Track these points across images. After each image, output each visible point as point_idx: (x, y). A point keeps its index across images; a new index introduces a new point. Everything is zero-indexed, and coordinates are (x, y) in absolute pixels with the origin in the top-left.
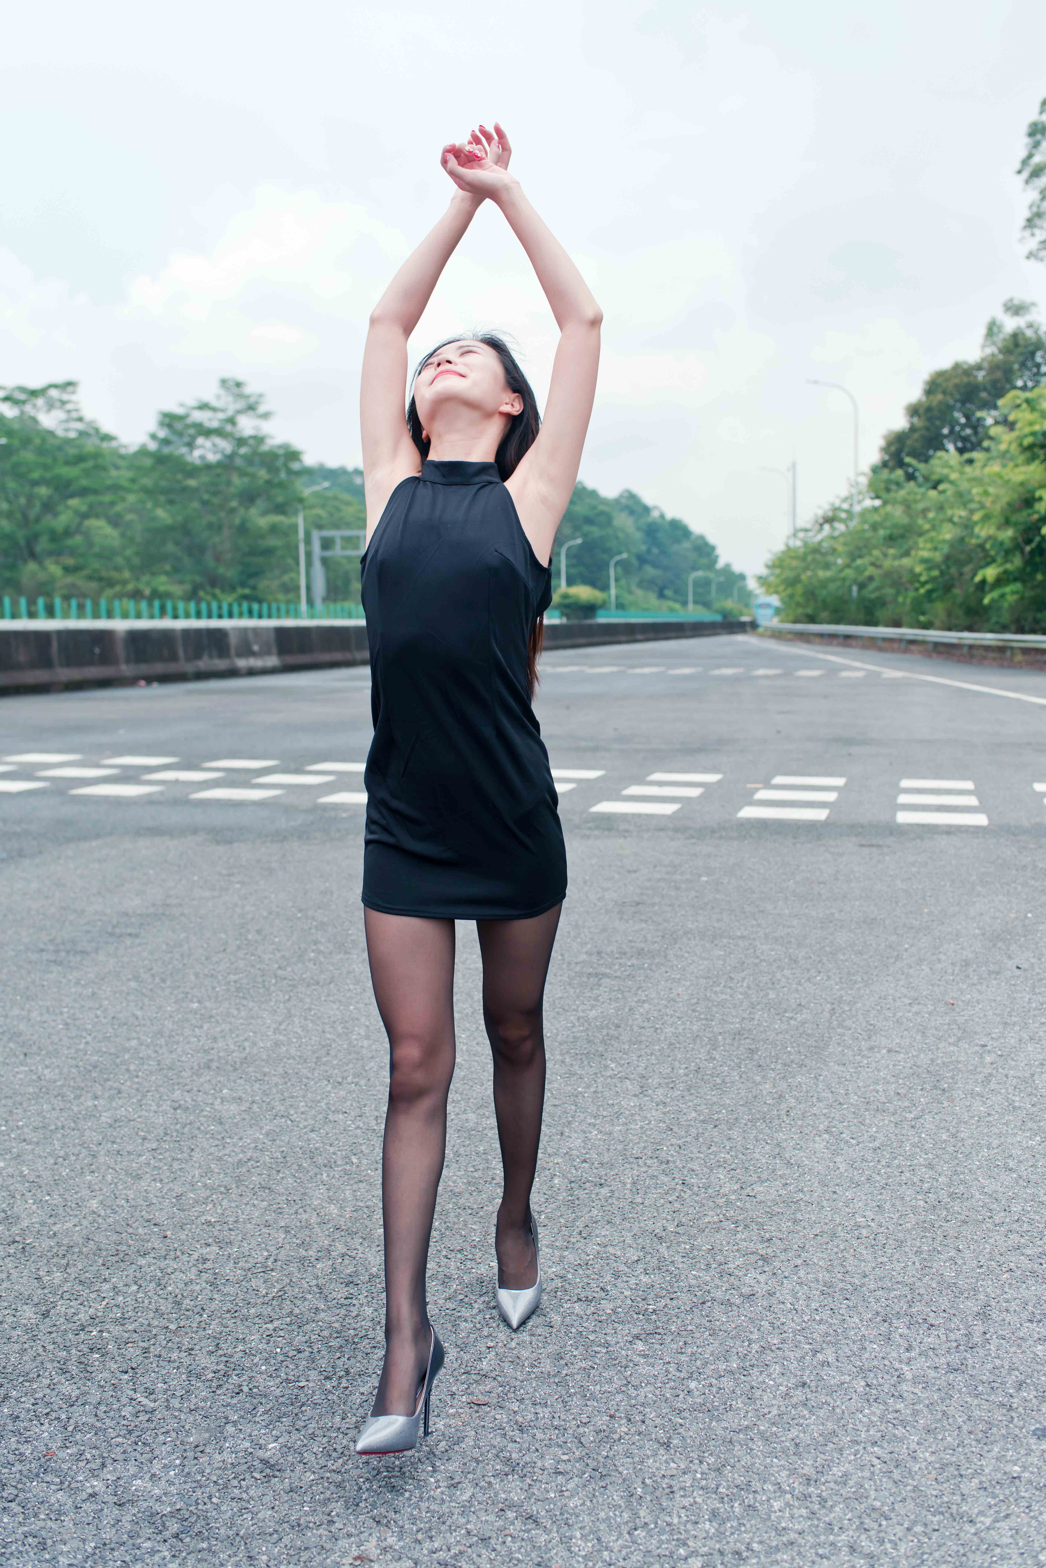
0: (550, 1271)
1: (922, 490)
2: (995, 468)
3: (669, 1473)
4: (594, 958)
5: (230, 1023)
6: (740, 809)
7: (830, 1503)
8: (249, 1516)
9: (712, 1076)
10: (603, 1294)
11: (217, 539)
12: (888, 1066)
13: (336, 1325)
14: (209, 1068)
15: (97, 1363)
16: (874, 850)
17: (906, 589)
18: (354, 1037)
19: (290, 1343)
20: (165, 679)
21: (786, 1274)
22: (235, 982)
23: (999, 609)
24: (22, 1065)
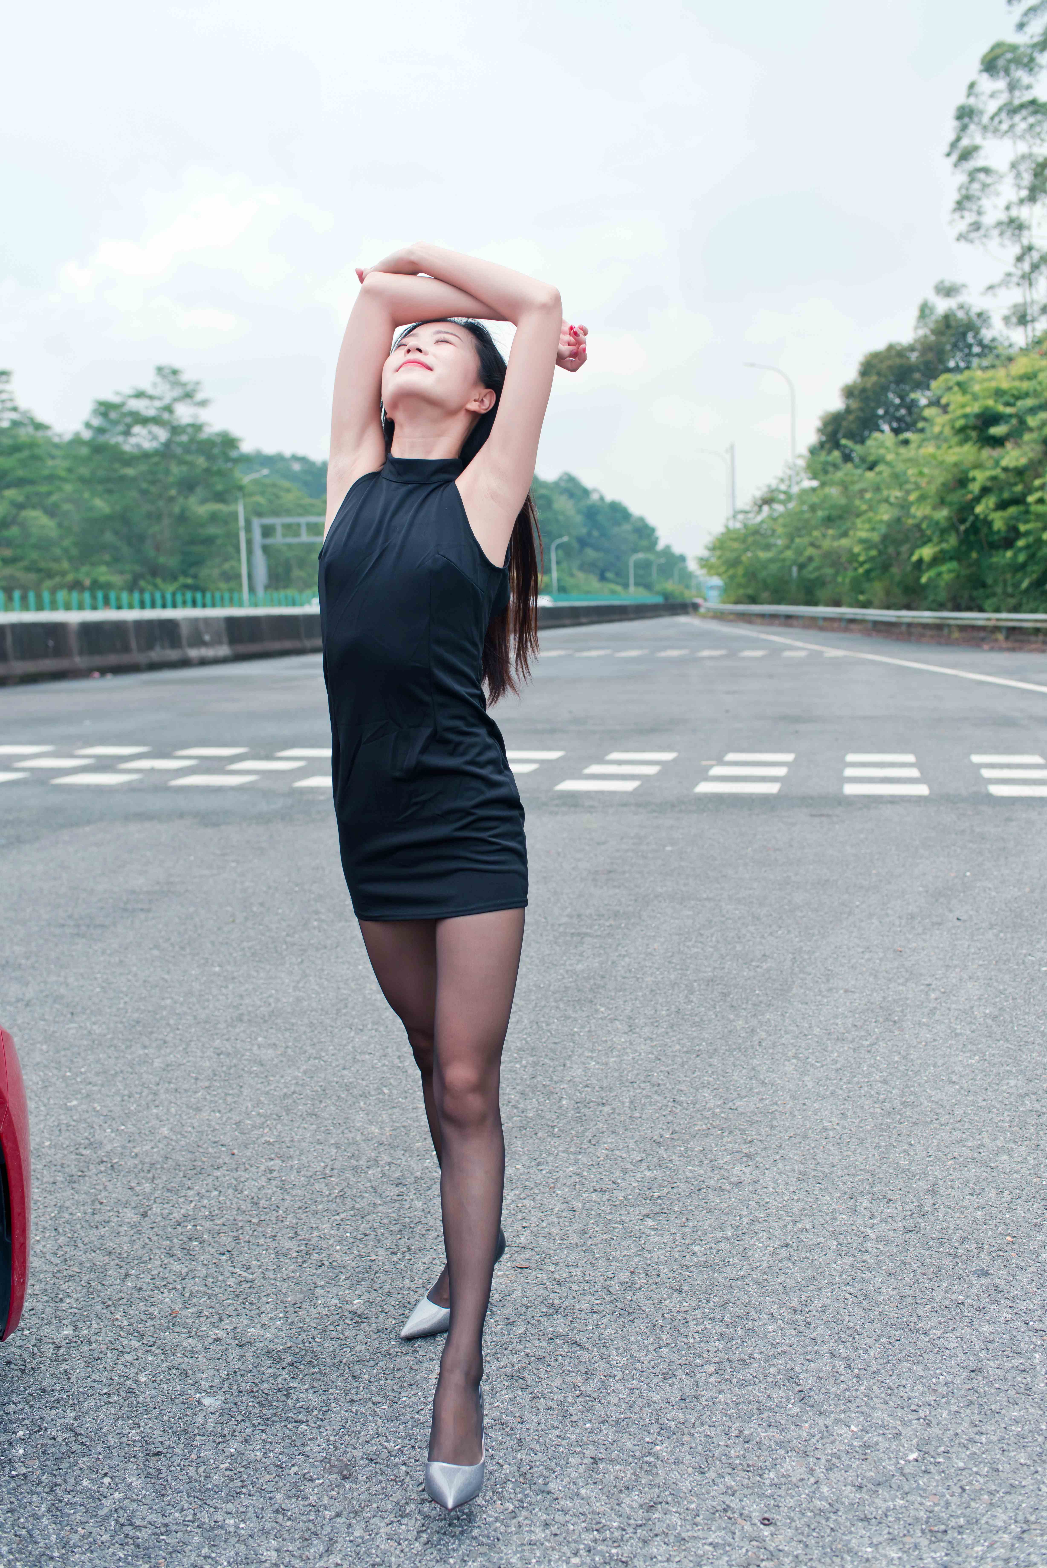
0: (568, 1170)
1: (859, 471)
2: (930, 449)
3: (683, 1309)
4: (575, 921)
5: (252, 983)
6: (697, 784)
7: (813, 1325)
8: (348, 1350)
9: (691, 1015)
10: (615, 1186)
11: (156, 528)
12: (845, 1003)
13: (394, 1215)
14: (241, 1020)
15: (197, 1248)
16: (824, 819)
17: (846, 569)
18: (367, 992)
19: (357, 1230)
20: (118, 670)
21: (767, 1166)
22: (249, 948)
23: (936, 587)
24: (72, 1022)
